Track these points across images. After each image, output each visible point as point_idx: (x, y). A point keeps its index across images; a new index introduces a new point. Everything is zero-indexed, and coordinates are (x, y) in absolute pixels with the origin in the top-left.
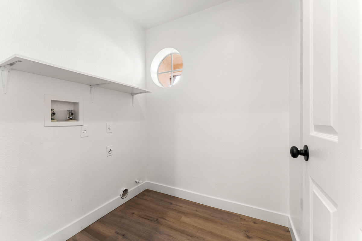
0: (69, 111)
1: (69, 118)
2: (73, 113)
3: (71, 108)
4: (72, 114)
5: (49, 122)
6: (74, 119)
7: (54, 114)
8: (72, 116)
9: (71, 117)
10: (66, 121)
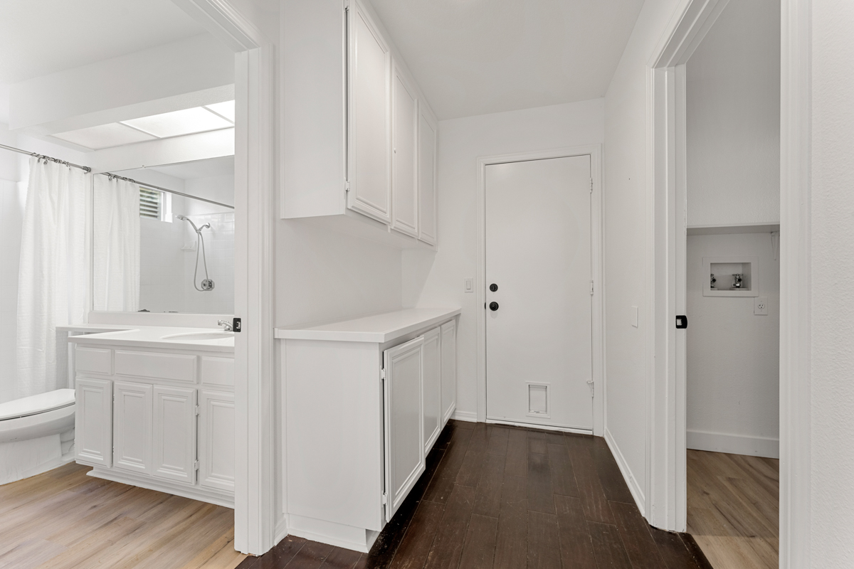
0: (735, 275)
1: (734, 285)
2: (741, 278)
3: (739, 271)
4: (740, 280)
5: (708, 291)
6: (743, 287)
7: (714, 280)
8: (740, 282)
9: (738, 285)
10: (731, 289)
